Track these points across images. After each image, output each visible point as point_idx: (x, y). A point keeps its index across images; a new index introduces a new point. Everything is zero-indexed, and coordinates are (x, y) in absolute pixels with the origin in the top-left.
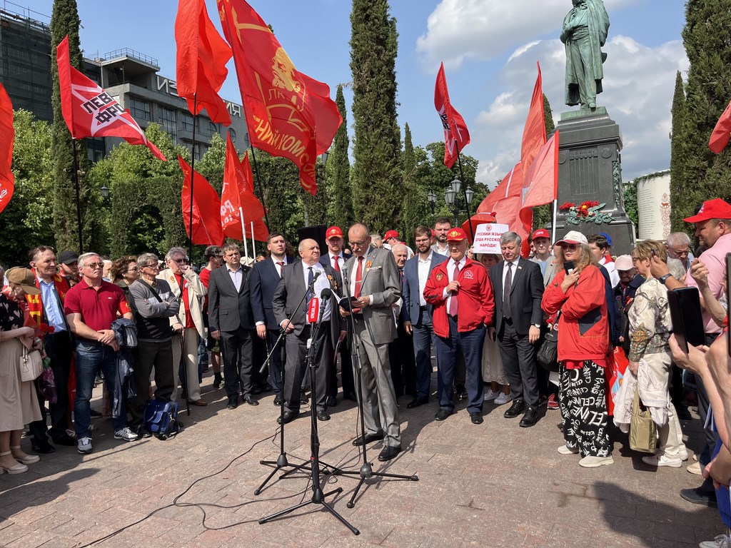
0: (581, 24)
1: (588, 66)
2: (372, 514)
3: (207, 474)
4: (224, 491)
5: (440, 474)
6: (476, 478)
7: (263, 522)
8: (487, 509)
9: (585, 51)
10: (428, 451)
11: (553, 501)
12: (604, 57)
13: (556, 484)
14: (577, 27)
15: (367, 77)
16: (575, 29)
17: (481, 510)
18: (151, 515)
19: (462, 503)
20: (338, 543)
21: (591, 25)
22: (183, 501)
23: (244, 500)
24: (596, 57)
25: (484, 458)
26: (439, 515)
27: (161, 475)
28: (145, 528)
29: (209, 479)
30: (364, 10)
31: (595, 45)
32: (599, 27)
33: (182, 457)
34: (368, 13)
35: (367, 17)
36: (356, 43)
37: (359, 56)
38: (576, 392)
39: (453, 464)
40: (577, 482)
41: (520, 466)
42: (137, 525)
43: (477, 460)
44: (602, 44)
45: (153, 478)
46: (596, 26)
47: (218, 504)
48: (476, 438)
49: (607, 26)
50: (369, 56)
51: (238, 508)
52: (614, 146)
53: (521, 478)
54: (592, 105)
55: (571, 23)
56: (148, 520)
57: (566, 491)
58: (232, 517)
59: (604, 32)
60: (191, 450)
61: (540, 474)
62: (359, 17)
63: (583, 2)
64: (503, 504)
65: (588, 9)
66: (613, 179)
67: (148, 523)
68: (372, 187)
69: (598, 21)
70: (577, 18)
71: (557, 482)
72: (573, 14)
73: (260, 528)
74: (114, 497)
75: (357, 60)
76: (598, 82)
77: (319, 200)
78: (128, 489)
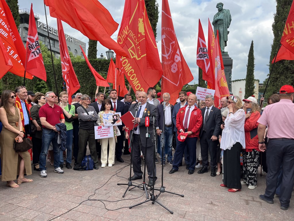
0: (221, 19)
1: (222, 36)
2: (174, 206)
3: (97, 188)
4: (108, 195)
6: (208, 193)
7: (130, 208)
8: (219, 205)
9: (221, 30)
10: (184, 181)
11: (243, 203)
12: (228, 32)
13: (240, 196)
16: (218, 20)
17: (217, 205)
18: (80, 204)
19: (208, 202)
20: (166, 217)
22: (92, 198)
23: (118, 199)
25: (208, 185)
26: (202, 207)
27: (77, 187)
28: (80, 209)
29: (99, 190)
33: (82, 181)
38: (248, 161)
39: (197, 187)
40: (248, 195)
42: (76, 208)
43: (206, 186)
45: (74, 189)
46: (226, 20)
47: (108, 200)
49: (230, 20)
51: (117, 202)
52: (230, 67)
54: (223, 51)
55: (217, 18)
56: (80, 206)
57: (246, 199)
58: (116, 205)
59: (229, 22)
60: (84, 178)
63: (222, 10)
64: (225, 203)
65: (224, 13)
66: (229, 80)
67: (81, 207)
69: (227, 18)
70: (220, 16)
72: (218, 14)
73: (130, 210)
74: (60, 196)
76: (226, 42)
78: (65, 193)
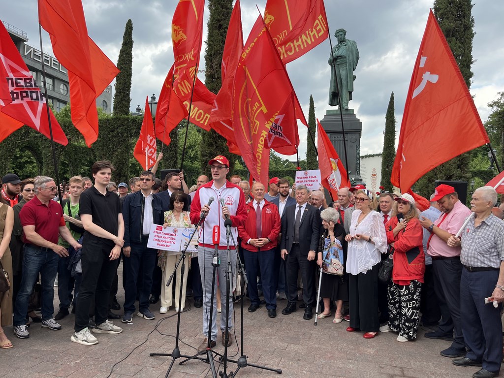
0: (342, 55)
1: (344, 83)
4: (138, 376)
5: (298, 360)
6: (325, 363)
9: (343, 73)
10: (282, 341)
12: (354, 78)
13: (381, 367)
14: (340, 56)
15: (216, 68)
16: (338, 57)
21: (348, 56)
24: (350, 77)
25: (324, 347)
29: (123, 365)
30: (219, 21)
31: (350, 69)
32: (353, 58)
34: (221, 23)
35: (220, 26)
36: (211, 43)
37: (213, 53)
38: (403, 298)
39: (305, 352)
40: (394, 365)
41: (351, 354)
43: (320, 348)
44: (354, 70)
45: (73, 364)
46: (351, 58)
48: (311, 332)
49: (358, 58)
50: (220, 53)
52: (358, 135)
53: (356, 363)
54: (345, 107)
55: (336, 53)
57: (391, 372)
59: (356, 61)
61: (367, 359)
62: (215, 25)
63: (344, 41)
65: (347, 46)
66: (356, 157)
68: (215, 146)
69: (353, 55)
70: (340, 51)
71: (381, 365)
72: (338, 47)
75: (211, 55)
76: (350, 93)
77: (172, 151)
